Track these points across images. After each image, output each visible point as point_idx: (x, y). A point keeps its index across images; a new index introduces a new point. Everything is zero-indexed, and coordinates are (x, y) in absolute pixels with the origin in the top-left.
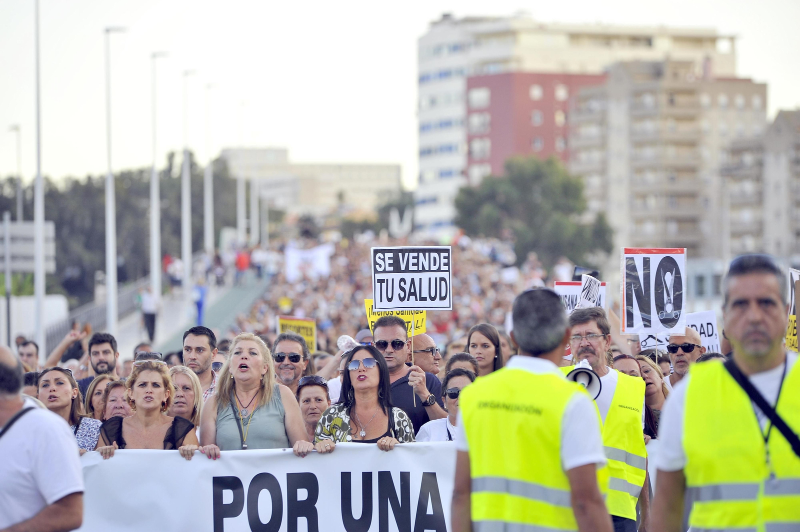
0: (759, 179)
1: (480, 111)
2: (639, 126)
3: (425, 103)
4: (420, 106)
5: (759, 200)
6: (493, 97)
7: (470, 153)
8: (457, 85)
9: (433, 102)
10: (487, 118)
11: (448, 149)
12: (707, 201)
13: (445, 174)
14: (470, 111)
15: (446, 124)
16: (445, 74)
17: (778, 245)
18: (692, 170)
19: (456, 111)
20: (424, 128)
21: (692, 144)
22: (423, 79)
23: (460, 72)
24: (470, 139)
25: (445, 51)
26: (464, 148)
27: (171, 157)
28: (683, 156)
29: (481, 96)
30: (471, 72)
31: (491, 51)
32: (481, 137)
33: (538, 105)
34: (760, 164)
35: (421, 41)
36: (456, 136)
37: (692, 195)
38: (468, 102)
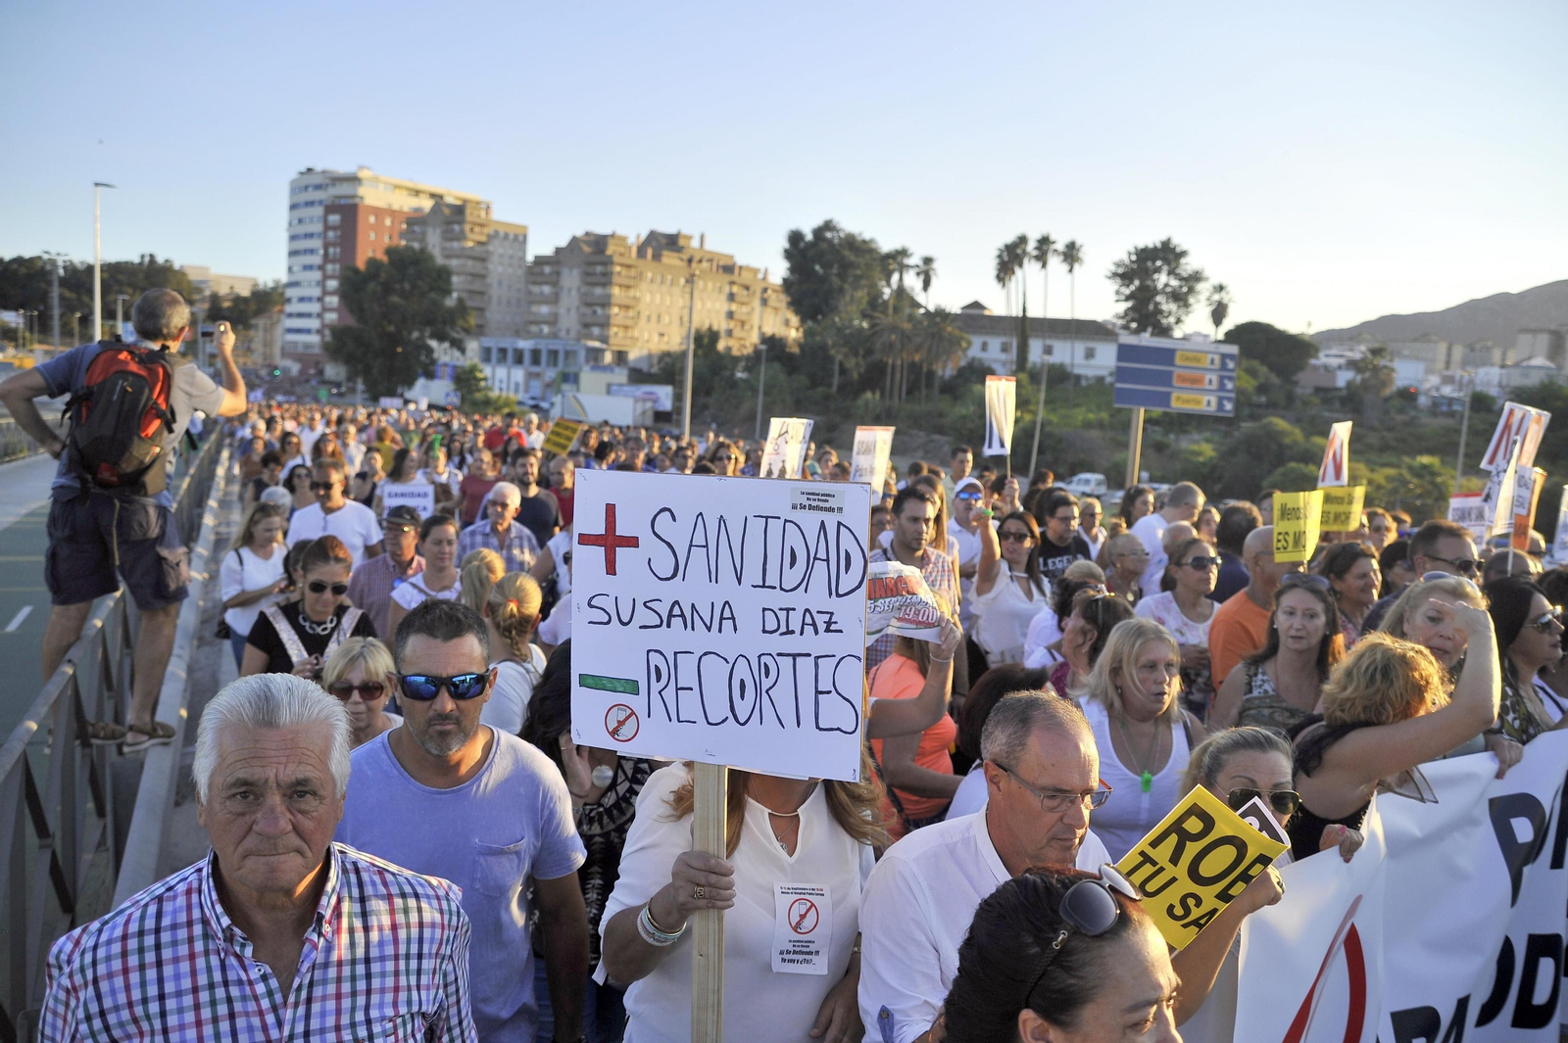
0: (555, 284)
1: (334, 228)
2: (448, 245)
3: (295, 222)
4: (290, 224)
5: (555, 299)
6: (343, 220)
7: (326, 255)
8: (319, 211)
9: (300, 221)
10: (339, 233)
11: (312, 251)
12: (490, 297)
13: (308, 268)
14: (327, 227)
15: (310, 236)
16: (310, 204)
17: (568, 331)
18: (483, 277)
19: (318, 228)
20: (293, 238)
21: (483, 260)
22: (293, 207)
23: (320, 202)
24: (326, 247)
25: (310, 189)
26: (322, 252)
27: (143, 257)
28: (477, 267)
29: (334, 219)
30: (329, 203)
31: (343, 189)
32: (334, 245)
33: (372, 227)
34: (558, 274)
35: (293, 182)
36: (316, 244)
37: (482, 293)
38: (325, 221)
